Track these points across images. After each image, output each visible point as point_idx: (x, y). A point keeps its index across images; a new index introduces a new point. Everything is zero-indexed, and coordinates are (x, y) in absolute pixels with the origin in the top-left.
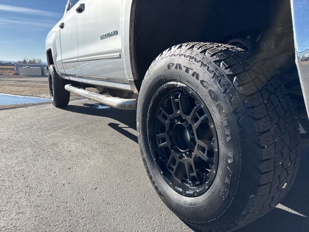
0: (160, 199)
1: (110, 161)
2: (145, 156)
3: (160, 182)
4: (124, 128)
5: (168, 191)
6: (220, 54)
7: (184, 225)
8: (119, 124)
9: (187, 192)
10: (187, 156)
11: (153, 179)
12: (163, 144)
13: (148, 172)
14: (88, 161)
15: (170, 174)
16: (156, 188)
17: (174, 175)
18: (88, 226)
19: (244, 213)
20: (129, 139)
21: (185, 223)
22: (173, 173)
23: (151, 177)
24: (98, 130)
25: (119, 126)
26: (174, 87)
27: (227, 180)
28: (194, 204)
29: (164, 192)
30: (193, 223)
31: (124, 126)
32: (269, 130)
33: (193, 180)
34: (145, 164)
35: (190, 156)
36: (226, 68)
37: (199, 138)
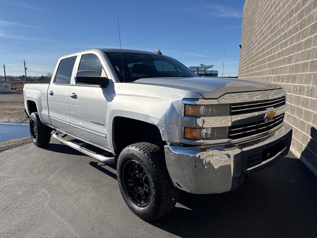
0: (130, 210)
1: (100, 193)
2: (122, 191)
3: (130, 202)
4: (102, 166)
5: (134, 206)
6: (149, 155)
7: (141, 220)
8: (97, 163)
9: (142, 206)
10: (141, 190)
11: (127, 201)
12: (131, 185)
13: (124, 198)
14: (86, 194)
15: (135, 199)
16: (129, 206)
17: (136, 199)
18: (99, 226)
19: (160, 210)
20: (107, 176)
21: (142, 219)
22: (136, 198)
23: (125, 201)
24: (84, 170)
25: (98, 164)
26: (135, 162)
27: (154, 200)
28: (145, 210)
29: (132, 207)
30: (144, 218)
31: (101, 164)
32: (164, 183)
33: (144, 200)
34: (123, 195)
35: (142, 190)
36: (151, 161)
37: (145, 184)
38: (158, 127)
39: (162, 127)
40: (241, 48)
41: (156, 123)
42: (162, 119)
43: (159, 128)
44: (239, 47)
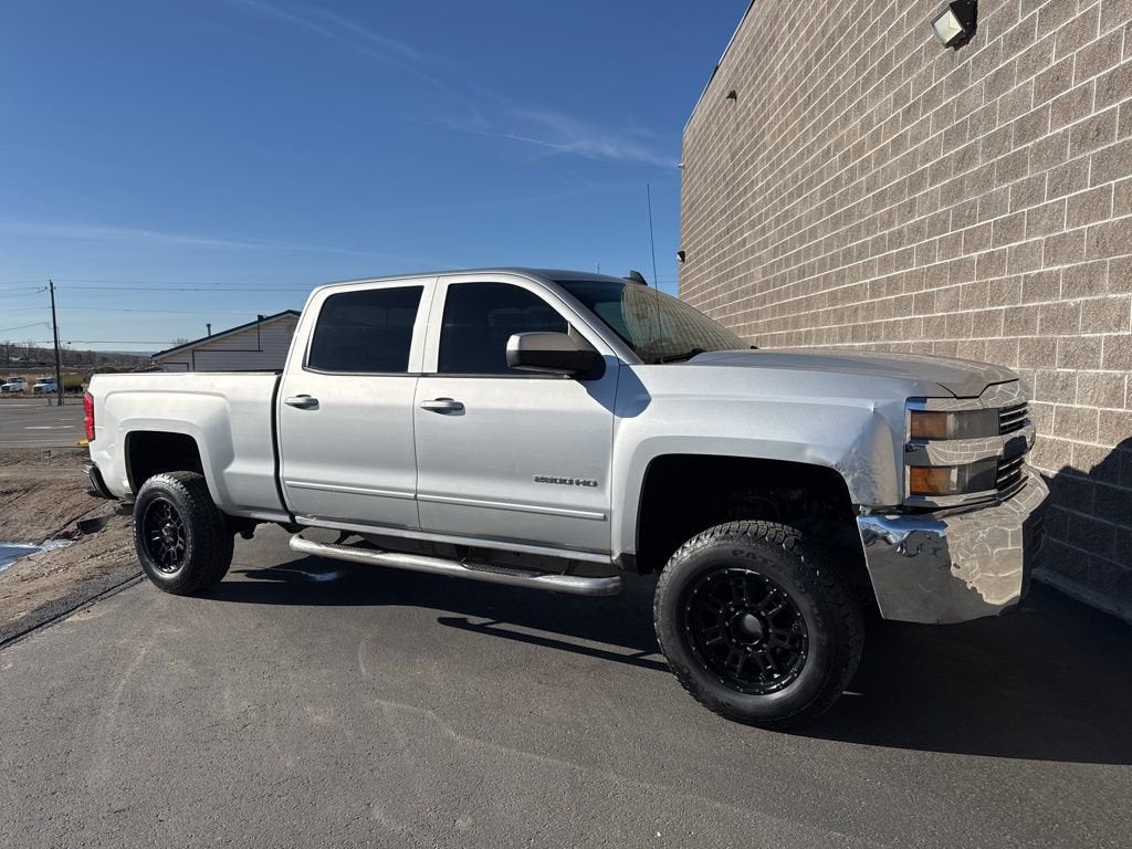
3: (719, 690)
5: (735, 697)
12: (713, 641)
25: (471, 622)
26: (740, 573)
31: (483, 622)
36: (808, 563)
38: (840, 472)
39: (853, 469)
40: (683, 260)
41: (830, 460)
42: (854, 450)
43: (843, 474)
44: (678, 256)
